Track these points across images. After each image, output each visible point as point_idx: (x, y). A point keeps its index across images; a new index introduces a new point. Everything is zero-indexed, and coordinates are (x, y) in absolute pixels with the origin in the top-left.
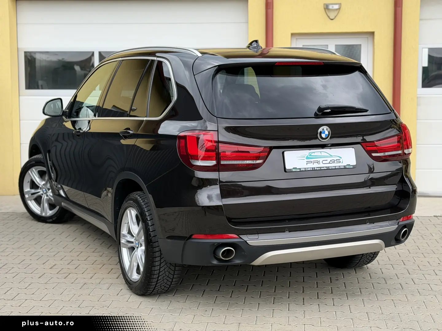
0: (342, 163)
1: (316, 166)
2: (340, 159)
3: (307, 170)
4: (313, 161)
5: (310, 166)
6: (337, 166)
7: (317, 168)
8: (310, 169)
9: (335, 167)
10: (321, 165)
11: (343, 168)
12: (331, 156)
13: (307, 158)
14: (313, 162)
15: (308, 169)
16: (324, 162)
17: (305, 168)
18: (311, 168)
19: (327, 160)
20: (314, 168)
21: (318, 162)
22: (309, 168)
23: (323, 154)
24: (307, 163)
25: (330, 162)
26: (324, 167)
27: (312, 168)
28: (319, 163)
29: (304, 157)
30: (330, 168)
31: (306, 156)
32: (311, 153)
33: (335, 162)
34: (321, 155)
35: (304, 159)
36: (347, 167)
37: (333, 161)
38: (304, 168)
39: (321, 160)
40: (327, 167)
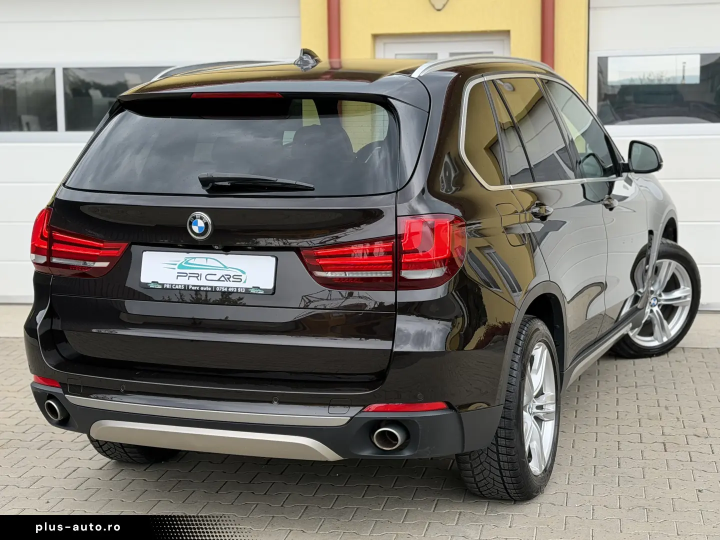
0: (245, 282)
1: (193, 282)
2: (241, 276)
3: (174, 288)
4: (190, 273)
5: (183, 281)
6: (231, 288)
7: (193, 286)
8: (180, 287)
9: (228, 288)
10: (203, 282)
11: (244, 291)
12: (225, 267)
13: (180, 267)
14: (189, 275)
15: (177, 287)
16: (209, 277)
17: (172, 285)
18: (181, 285)
19: (215, 275)
20: (188, 286)
21: (198, 276)
22: (178, 285)
23: (211, 263)
24: (178, 276)
25: (221, 279)
26: (205, 287)
27: (185, 286)
28: (199, 278)
29: (176, 264)
30: (218, 290)
31: (178, 263)
32: (188, 259)
33: (231, 279)
34: (206, 264)
35: (174, 269)
36: (253, 291)
37: (226, 277)
38: (169, 284)
39: (204, 273)
40: (212, 287)
